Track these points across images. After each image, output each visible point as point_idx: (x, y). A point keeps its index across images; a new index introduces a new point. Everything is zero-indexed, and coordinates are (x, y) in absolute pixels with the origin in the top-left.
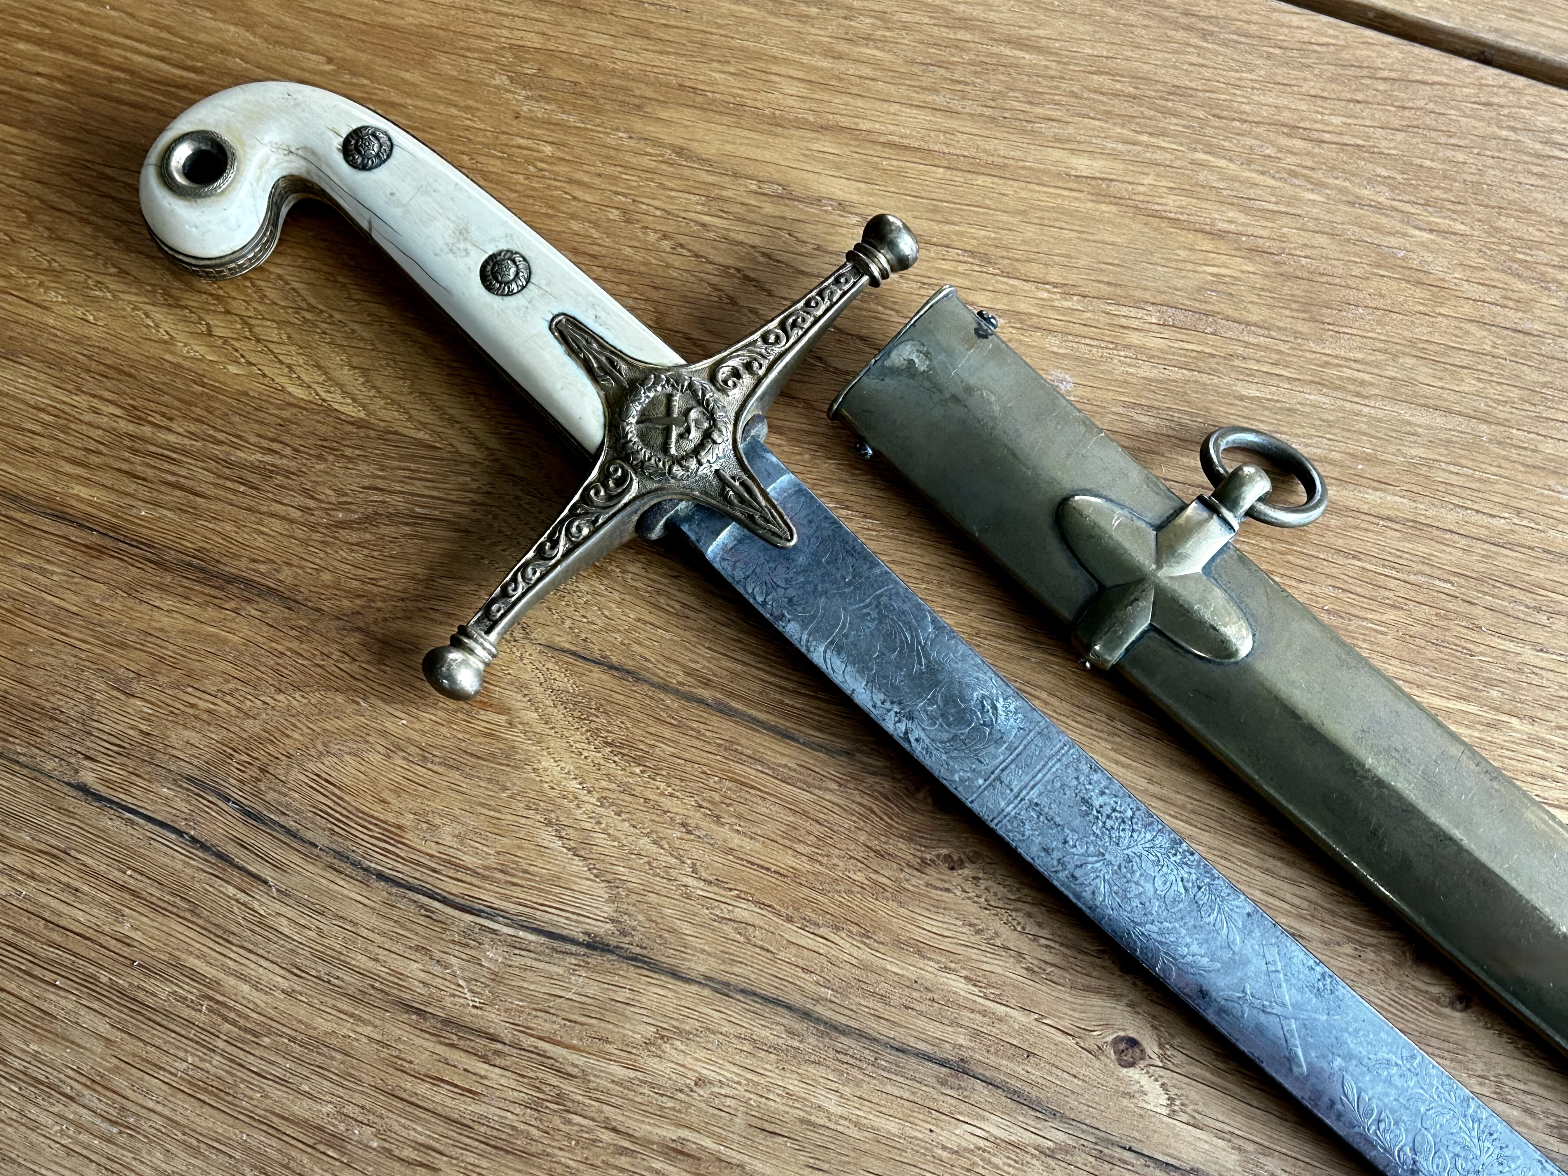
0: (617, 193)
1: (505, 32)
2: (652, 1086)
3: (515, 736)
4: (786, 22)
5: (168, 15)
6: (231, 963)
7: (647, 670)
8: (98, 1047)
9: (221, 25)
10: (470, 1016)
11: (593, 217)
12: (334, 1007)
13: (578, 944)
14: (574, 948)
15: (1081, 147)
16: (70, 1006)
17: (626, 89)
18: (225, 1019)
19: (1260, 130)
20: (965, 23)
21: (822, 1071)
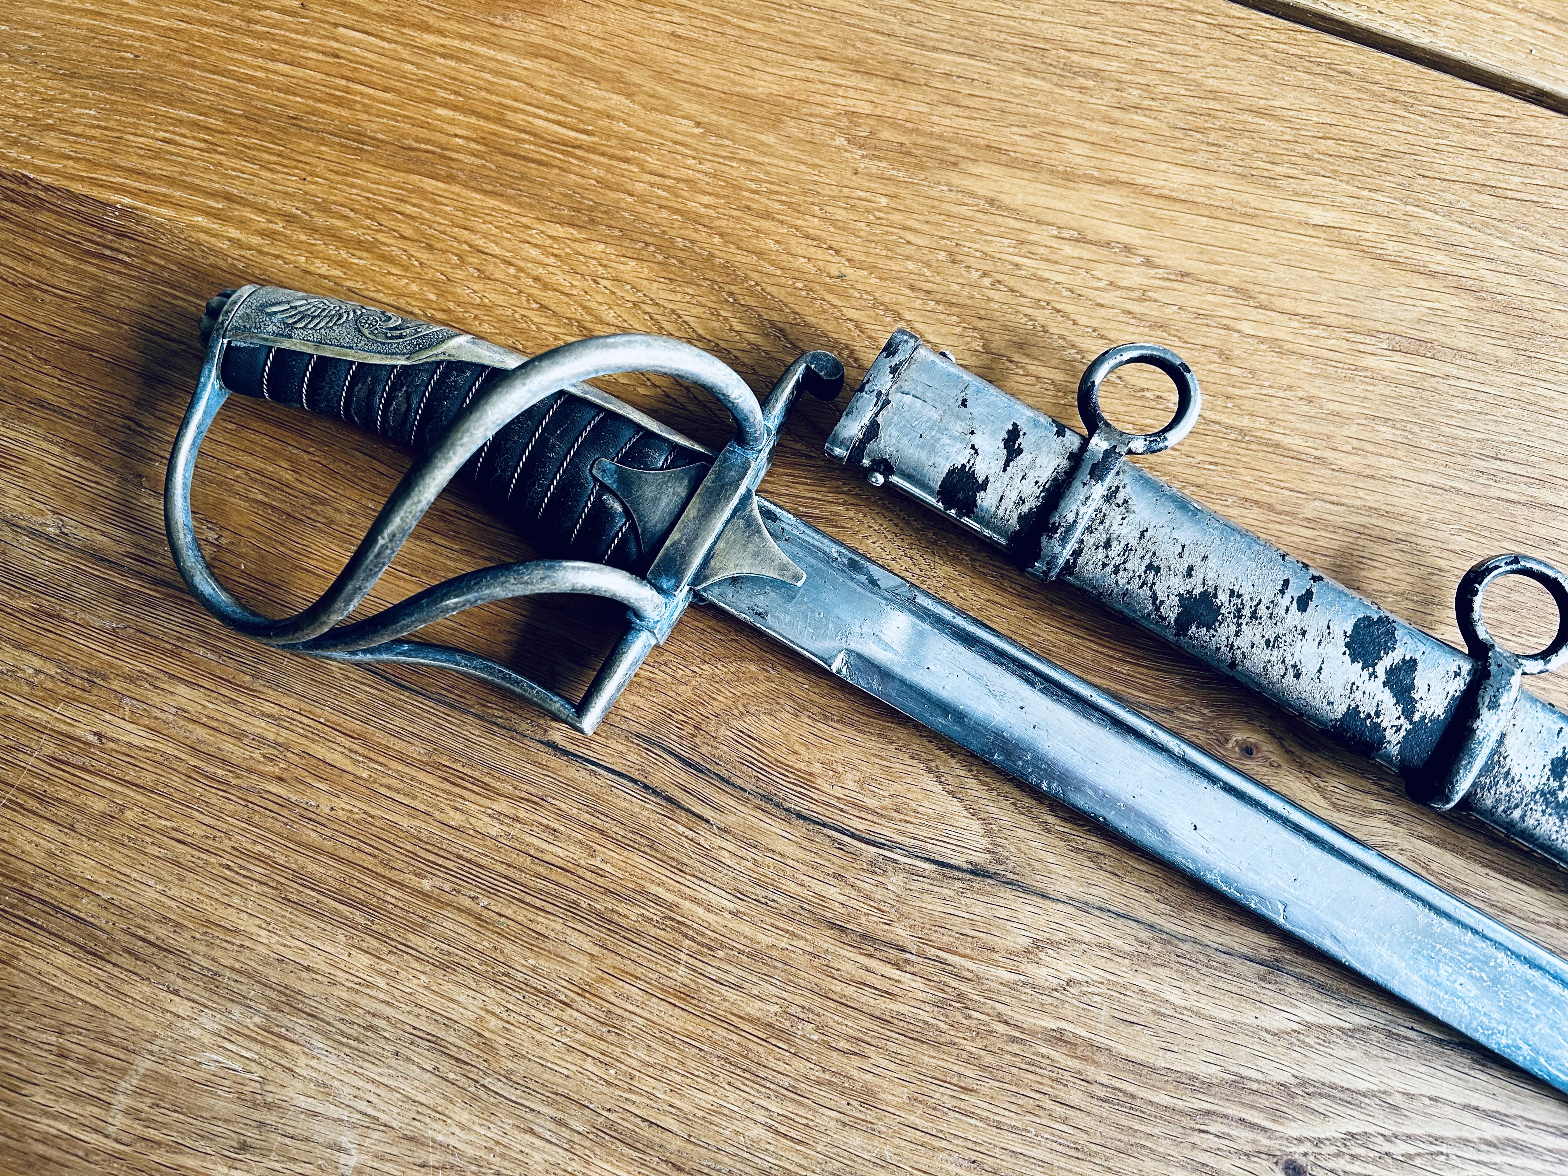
0: (943, 238)
1: (840, 100)
2: (1034, 987)
4: (1068, 93)
5: (560, 85)
6: (687, 890)
8: (585, 961)
9: (607, 95)
10: (882, 932)
11: (925, 259)
12: (772, 925)
13: (964, 871)
14: (960, 875)
15: (1316, 200)
16: (559, 927)
17: (943, 149)
18: (685, 936)
19: (1457, 186)
20: (1214, 95)
21: (1167, 972)
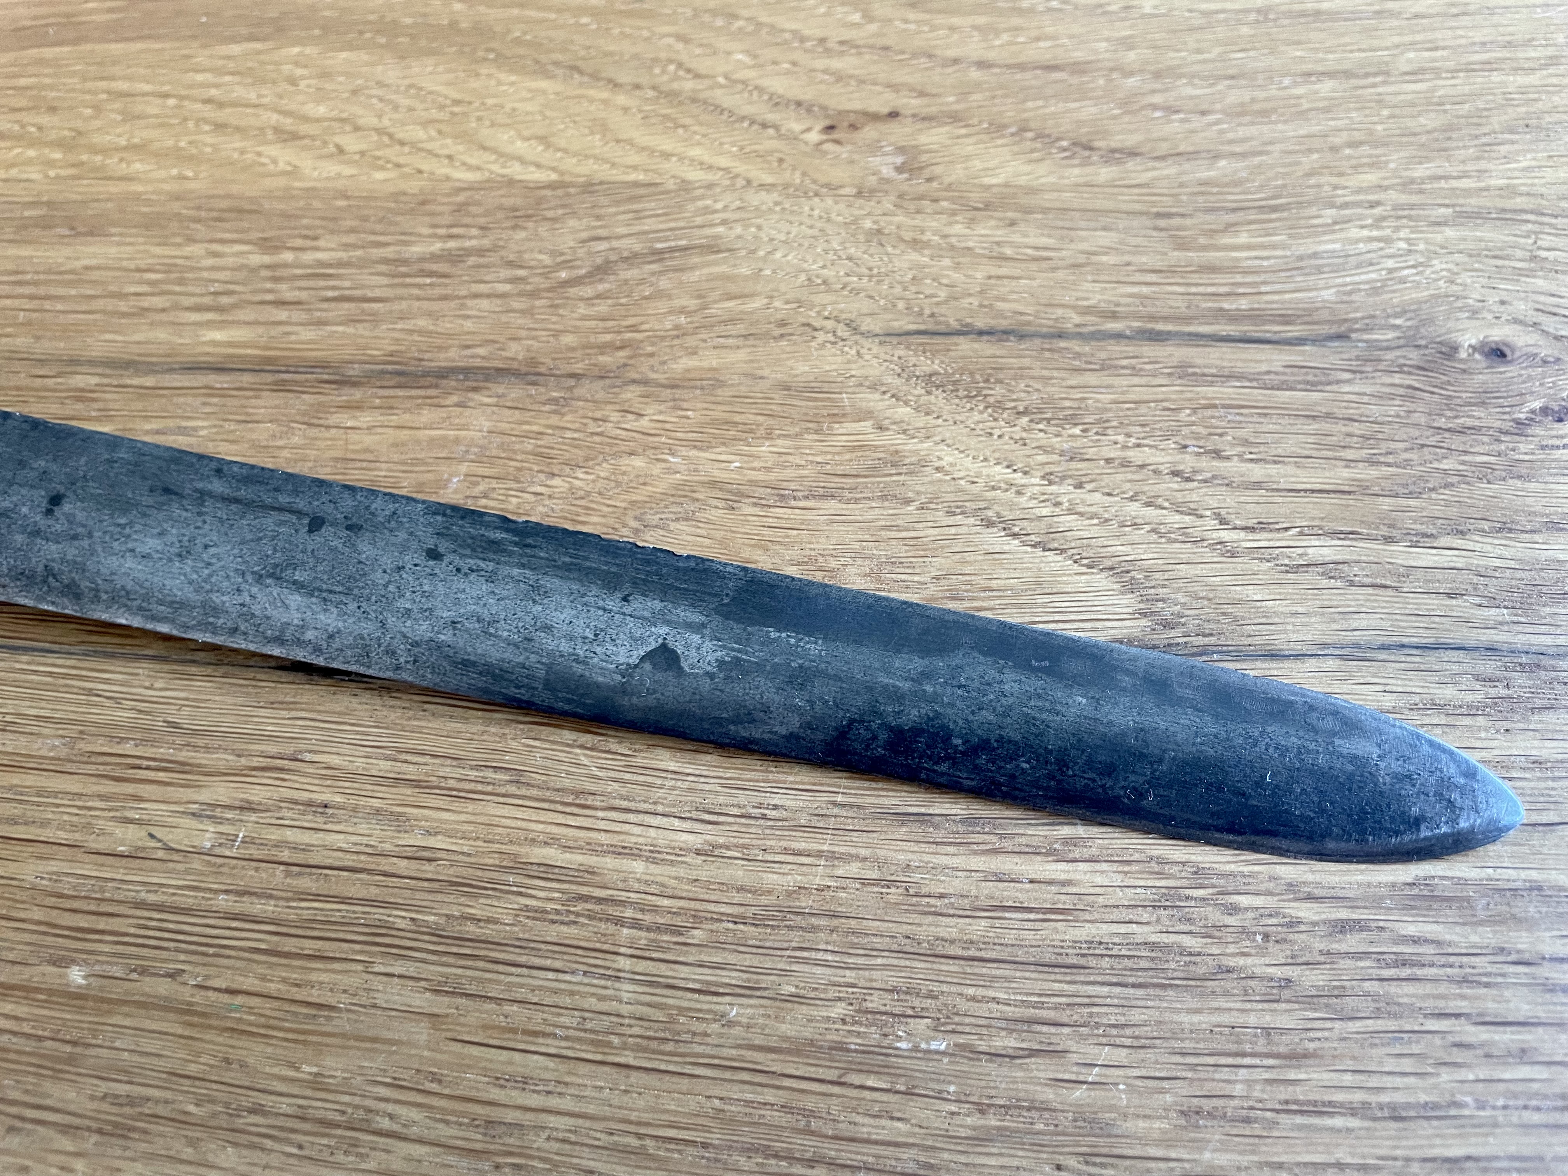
3: (892, 439)
7: (1029, 323)
